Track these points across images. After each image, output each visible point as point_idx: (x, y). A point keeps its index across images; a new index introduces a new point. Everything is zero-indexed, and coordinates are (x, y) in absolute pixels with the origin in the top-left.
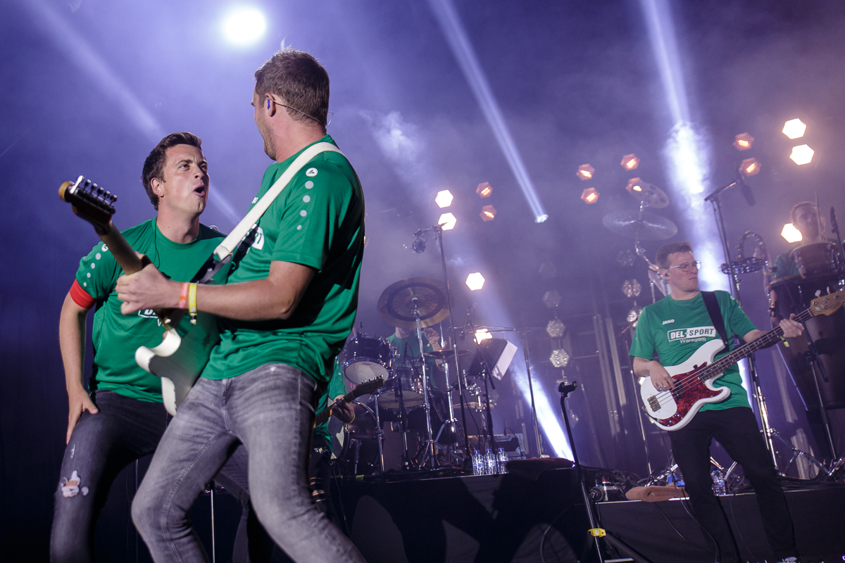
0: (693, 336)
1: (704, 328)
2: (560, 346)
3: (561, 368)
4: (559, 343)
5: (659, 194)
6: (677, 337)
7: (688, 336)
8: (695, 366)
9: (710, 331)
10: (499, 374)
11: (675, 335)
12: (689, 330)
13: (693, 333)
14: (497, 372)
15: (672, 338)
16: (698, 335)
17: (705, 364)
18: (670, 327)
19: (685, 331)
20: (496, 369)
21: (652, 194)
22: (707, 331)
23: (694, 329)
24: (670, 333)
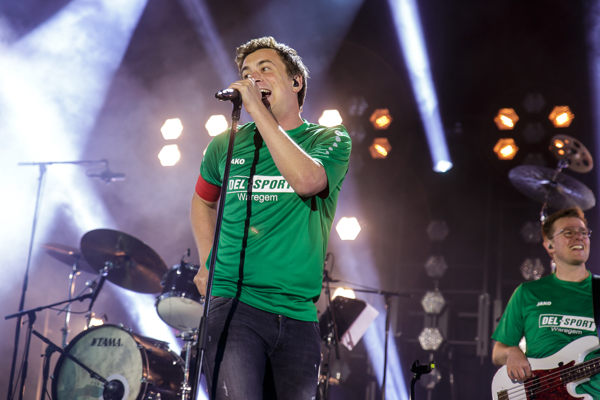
0: (569, 326)
1: (583, 319)
2: (434, 324)
3: (430, 351)
4: (434, 320)
5: (583, 154)
6: (549, 323)
7: (562, 325)
8: (561, 364)
9: (589, 324)
10: (350, 343)
11: (547, 321)
12: (565, 317)
13: (569, 322)
14: (348, 340)
15: (543, 323)
16: (574, 326)
17: (572, 363)
18: (545, 310)
19: (560, 318)
20: (347, 336)
21: (574, 152)
22: (585, 323)
23: (571, 317)
24: (542, 317)
